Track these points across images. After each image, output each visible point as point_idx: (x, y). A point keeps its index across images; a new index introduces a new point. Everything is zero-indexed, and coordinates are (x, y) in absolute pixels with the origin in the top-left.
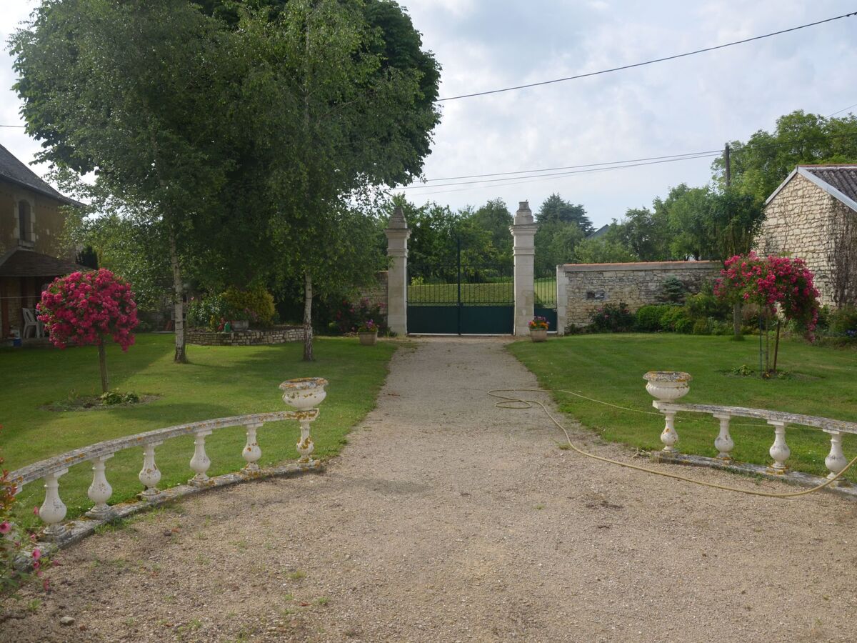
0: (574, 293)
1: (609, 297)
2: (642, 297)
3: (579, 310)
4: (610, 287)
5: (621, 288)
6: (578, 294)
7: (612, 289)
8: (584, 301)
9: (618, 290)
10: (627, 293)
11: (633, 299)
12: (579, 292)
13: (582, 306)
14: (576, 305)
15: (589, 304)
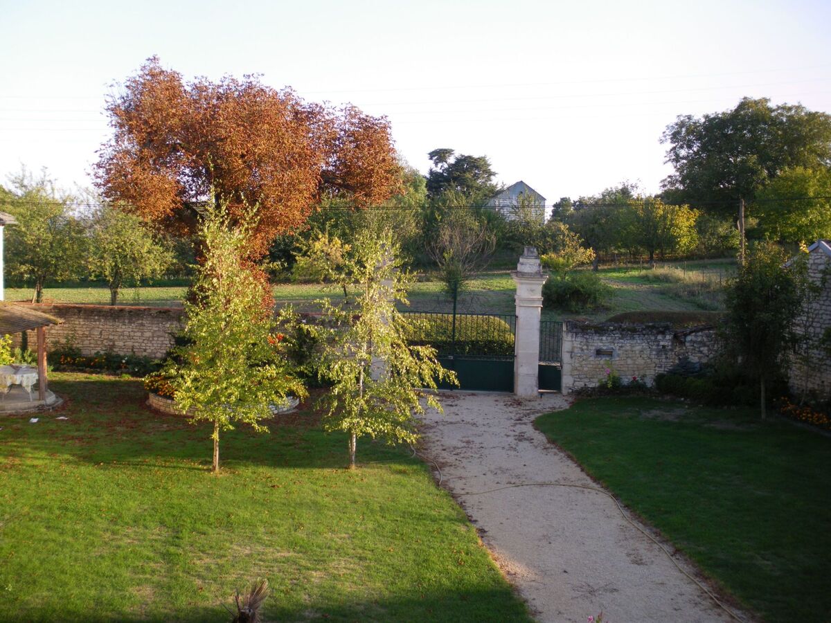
0: (582, 350)
1: (618, 355)
2: (653, 356)
3: (585, 369)
4: (620, 345)
5: (632, 346)
6: (585, 351)
7: (622, 347)
8: (591, 359)
9: (628, 348)
10: (637, 352)
11: (643, 359)
12: (587, 349)
13: (590, 364)
14: (584, 362)
15: (597, 362)
